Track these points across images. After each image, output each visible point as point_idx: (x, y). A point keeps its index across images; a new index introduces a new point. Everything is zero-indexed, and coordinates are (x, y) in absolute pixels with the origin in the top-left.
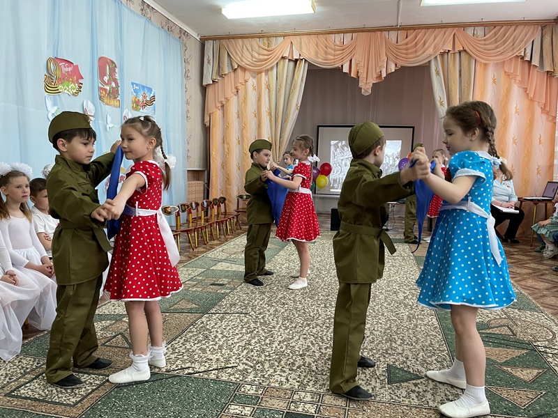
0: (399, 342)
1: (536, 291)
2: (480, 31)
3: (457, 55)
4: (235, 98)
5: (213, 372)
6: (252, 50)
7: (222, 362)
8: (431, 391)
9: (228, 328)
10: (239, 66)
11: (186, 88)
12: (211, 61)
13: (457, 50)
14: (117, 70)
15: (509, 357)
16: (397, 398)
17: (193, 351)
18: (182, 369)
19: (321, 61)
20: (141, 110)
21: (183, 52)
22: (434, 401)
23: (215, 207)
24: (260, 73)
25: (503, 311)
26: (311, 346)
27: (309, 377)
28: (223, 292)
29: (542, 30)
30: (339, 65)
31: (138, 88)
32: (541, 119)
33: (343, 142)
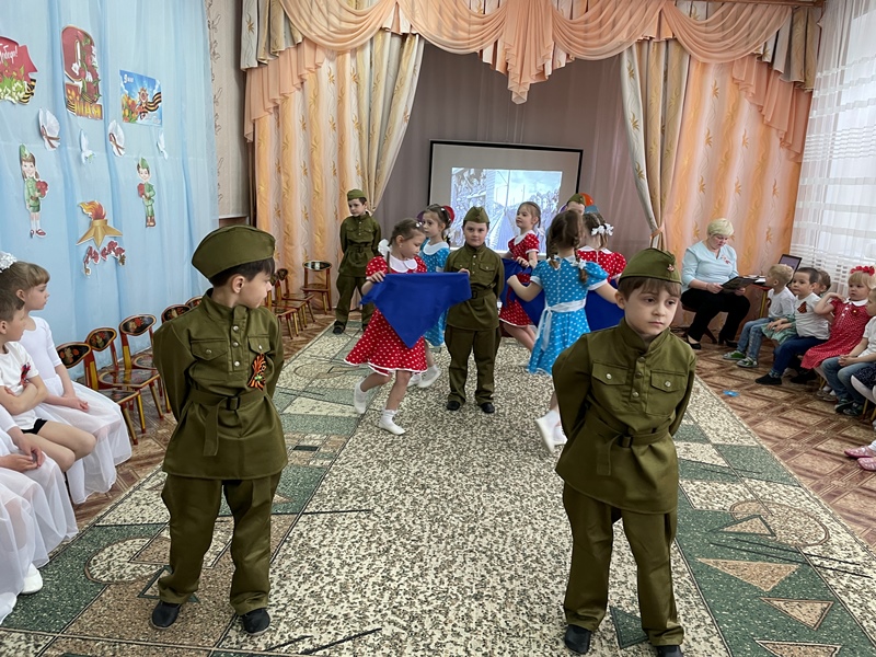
1: (782, 443)
2: (700, 8)
3: (663, 46)
4: (298, 94)
6: (328, 11)
7: (355, 621)
9: (347, 544)
10: (304, 38)
11: (213, 75)
12: (255, 26)
13: (663, 38)
14: (94, 50)
15: (777, 580)
17: (301, 601)
18: (292, 641)
19: (444, 40)
20: (139, 120)
21: (205, 9)
24: (341, 52)
25: (746, 486)
26: (487, 576)
27: (500, 643)
28: (318, 465)
29: (793, 14)
30: (477, 50)
31: (131, 80)
32: (778, 157)
33: (472, 171)
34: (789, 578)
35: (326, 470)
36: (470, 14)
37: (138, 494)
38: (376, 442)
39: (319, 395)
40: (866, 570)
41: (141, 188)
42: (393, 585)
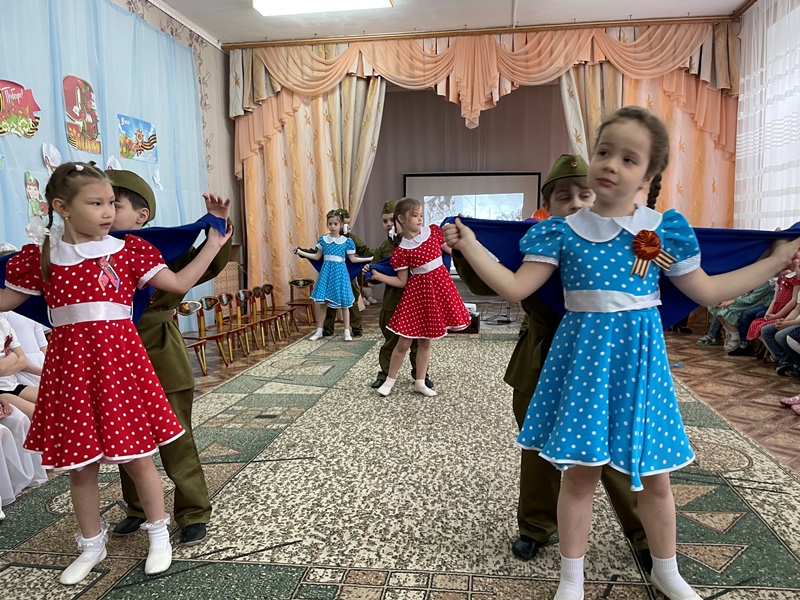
1: (720, 399)
2: (628, 33)
3: (598, 68)
4: (279, 136)
5: (265, 553)
6: (302, 63)
7: (279, 536)
9: (286, 482)
10: (283, 87)
11: (204, 122)
12: (241, 81)
13: (597, 61)
14: (93, 96)
15: (693, 497)
16: (540, 571)
17: (233, 523)
18: (217, 551)
19: (404, 79)
20: (136, 157)
21: (196, 67)
23: (258, 300)
24: (315, 97)
26: (412, 502)
27: (411, 549)
28: (274, 427)
29: (714, 30)
30: (431, 85)
31: (128, 123)
32: (714, 157)
33: (442, 198)
34: (706, 496)
35: (282, 430)
36: (424, 55)
38: (332, 410)
39: (289, 380)
40: (784, 488)
42: (321, 510)
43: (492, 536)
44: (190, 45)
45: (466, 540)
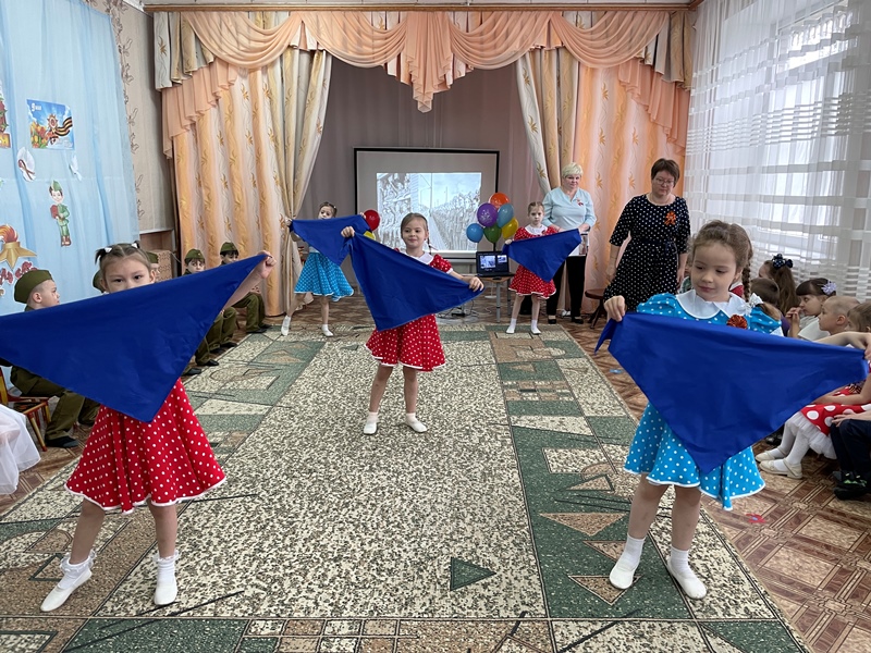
0: (467, 520)
2: (585, 17)
3: (554, 54)
4: (214, 111)
5: (209, 606)
6: (237, 31)
7: (221, 587)
8: (504, 594)
9: (228, 525)
10: (215, 57)
11: (126, 96)
12: (167, 48)
13: (553, 47)
15: (603, 526)
16: (461, 612)
19: (349, 55)
20: (49, 146)
21: (115, 35)
22: (506, 608)
24: (252, 70)
25: (603, 450)
26: (350, 542)
27: (346, 595)
29: (670, 19)
30: (382, 63)
31: (40, 108)
32: (666, 151)
33: (396, 176)
34: (614, 524)
36: (373, 30)
37: (41, 495)
38: (275, 435)
39: (229, 396)
41: (54, 210)
42: (263, 555)
43: (421, 577)
44: (108, 10)
45: (398, 582)
